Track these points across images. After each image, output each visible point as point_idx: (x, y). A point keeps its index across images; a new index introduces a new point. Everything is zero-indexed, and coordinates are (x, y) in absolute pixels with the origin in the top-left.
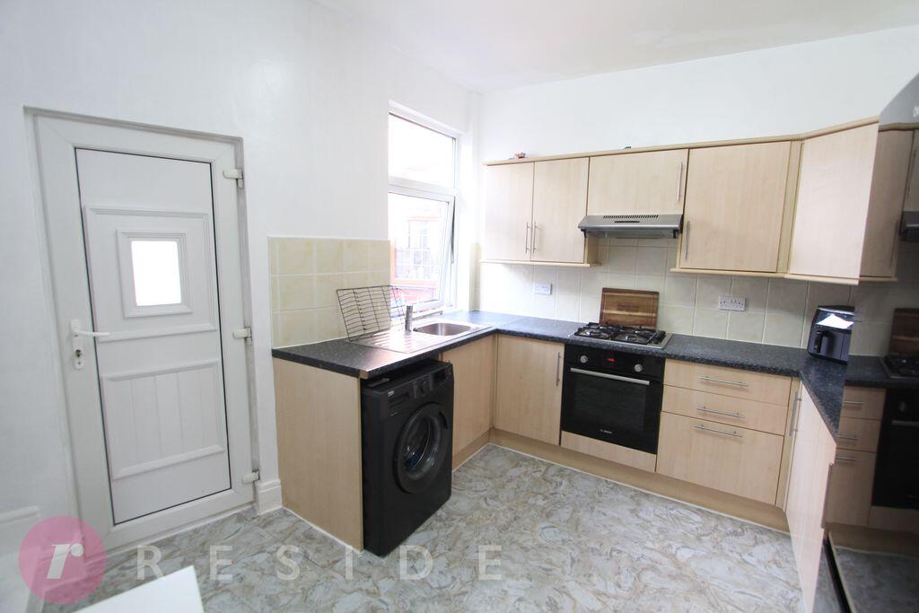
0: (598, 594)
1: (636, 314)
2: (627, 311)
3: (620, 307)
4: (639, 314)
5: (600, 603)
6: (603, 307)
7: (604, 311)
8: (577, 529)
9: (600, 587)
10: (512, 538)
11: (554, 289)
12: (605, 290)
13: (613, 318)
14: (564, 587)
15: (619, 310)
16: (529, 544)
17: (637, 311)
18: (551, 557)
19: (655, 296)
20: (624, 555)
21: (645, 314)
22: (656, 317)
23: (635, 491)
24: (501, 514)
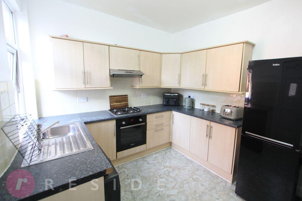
0: (173, 188)
1: (122, 103)
2: (119, 103)
3: (117, 102)
4: (123, 103)
5: (176, 190)
6: (110, 103)
7: (112, 104)
8: (147, 179)
9: (171, 187)
10: (140, 198)
11: (88, 99)
12: (110, 97)
13: (115, 106)
14: (167, 195)
15: (116, 103)
16: (146, 195)
17: (122, 102)
18: (154, 192)
19: (127, 96)
20: (162, 175)
21: (125, 103)
22: (128, 103)
23: (141, 158)
24: (126, 196)
